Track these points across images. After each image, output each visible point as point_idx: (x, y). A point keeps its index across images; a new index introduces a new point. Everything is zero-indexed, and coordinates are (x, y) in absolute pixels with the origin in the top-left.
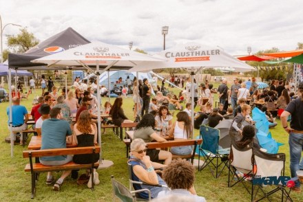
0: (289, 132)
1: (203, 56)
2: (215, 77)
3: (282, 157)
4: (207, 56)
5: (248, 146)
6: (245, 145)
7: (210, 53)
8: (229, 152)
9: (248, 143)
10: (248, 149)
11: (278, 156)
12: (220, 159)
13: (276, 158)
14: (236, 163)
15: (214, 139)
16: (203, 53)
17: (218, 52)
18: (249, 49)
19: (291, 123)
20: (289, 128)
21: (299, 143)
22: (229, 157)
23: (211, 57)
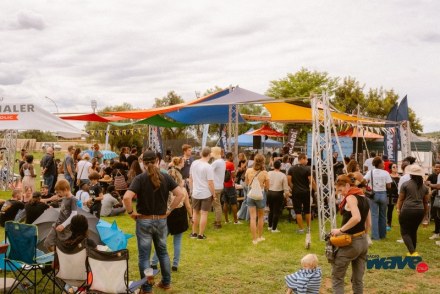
0: (136, 218)
1: (7, 113)
2: (43, 144)
3: (125, 255)
4: (13, 113)
5: (80, 245)
6: (76, 244)
7: (18, 108)
8: (52, 259)
9: (80, 241)
10: (80, 249)
11: (119, 254)
12: (39, 271)
13: (117, 256)
14: (63, 273)
15: (29, 242)
16: (7, 108)
17: (31, 108)
18: (94, 104)
19: (137, 207)
20: (135, 213)
21: (147, 232)
22: (52, 265)
23: (20, 115)
